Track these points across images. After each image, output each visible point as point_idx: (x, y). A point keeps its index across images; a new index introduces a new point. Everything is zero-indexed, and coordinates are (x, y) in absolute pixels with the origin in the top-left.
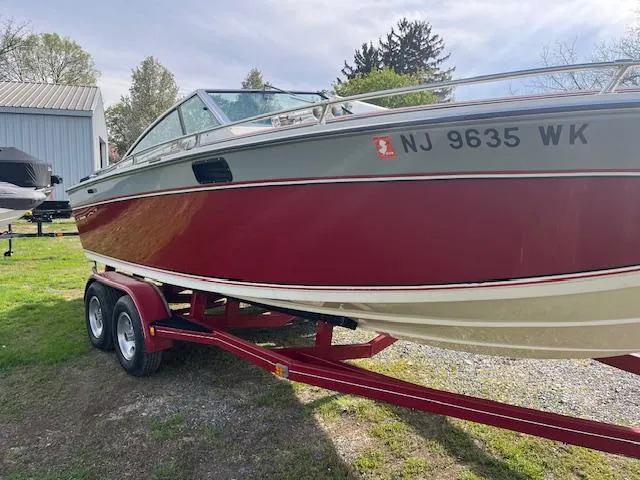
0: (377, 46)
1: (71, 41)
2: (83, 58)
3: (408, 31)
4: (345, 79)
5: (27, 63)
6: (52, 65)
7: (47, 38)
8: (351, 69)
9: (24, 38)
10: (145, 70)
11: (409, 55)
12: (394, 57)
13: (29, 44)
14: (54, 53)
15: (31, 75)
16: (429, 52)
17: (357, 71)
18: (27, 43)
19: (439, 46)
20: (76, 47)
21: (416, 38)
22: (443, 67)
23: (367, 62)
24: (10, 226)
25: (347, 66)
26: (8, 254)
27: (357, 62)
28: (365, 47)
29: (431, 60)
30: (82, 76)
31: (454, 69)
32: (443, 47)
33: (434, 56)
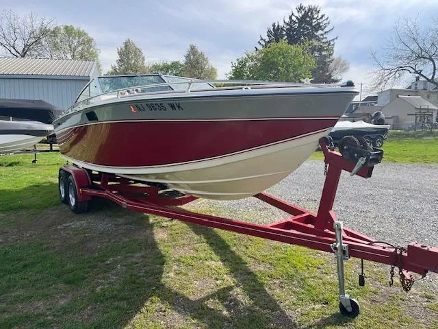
0: (282, 24)
1: (81, 30)
2: (90, 40)
3: (303, 13)
4: (260, 48)
5: (55, 45)
6: (70, 46)
7: (66, 28)
8: (264, 40)
9: (52, 29)
10: (126, 48)
11: (304, 29)
12: (293, 31)
13: (55, 33)
14: (71, 38)
15: (57, 53)
16: (318, 27)
17: (268, 42)
18: (54, 32)
19: (325, 22)
20: (85, 34)
21: (310, 17)
22: (329, 37)
23: (275, 35)
24: (35, 146)
25: (262, 39)
26: (34, 161)
27: (268, 36)
28: (274, 25)
29: (320, 32)
30: (89, 52)
31: (336, 38)
32: (329, 23)
33: (323, 30)
